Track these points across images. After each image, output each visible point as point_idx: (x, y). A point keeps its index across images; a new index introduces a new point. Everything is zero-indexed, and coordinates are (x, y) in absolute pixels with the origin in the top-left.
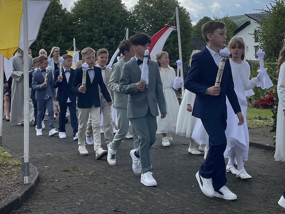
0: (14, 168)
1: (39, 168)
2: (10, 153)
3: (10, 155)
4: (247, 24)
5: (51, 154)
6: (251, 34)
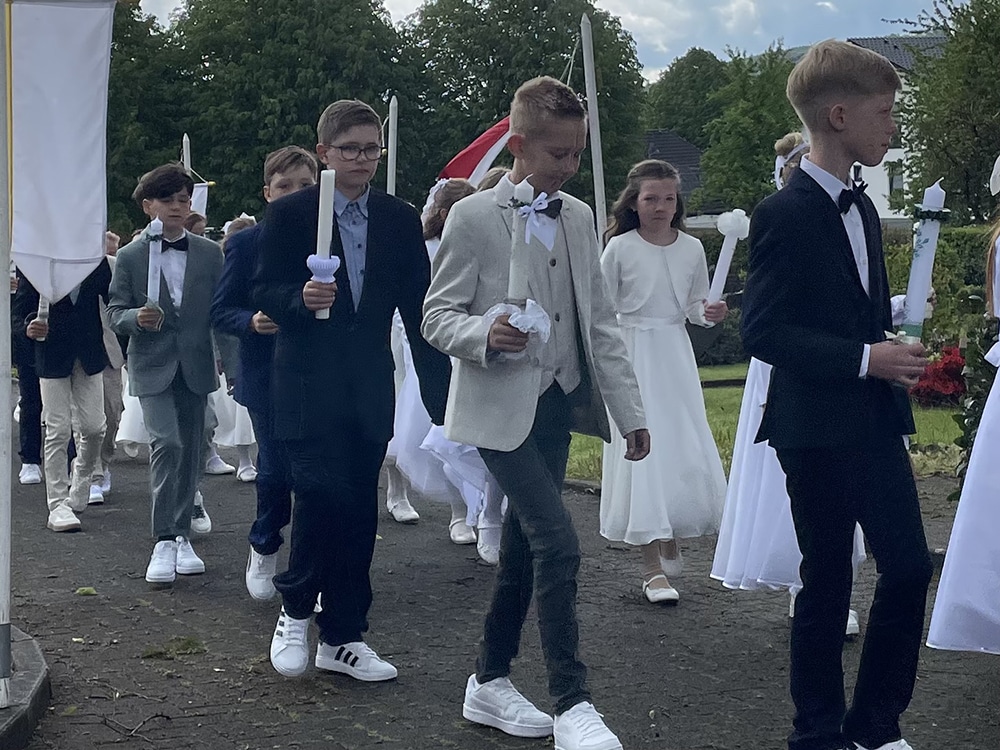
1: (48, 644)
5: (95, 589)
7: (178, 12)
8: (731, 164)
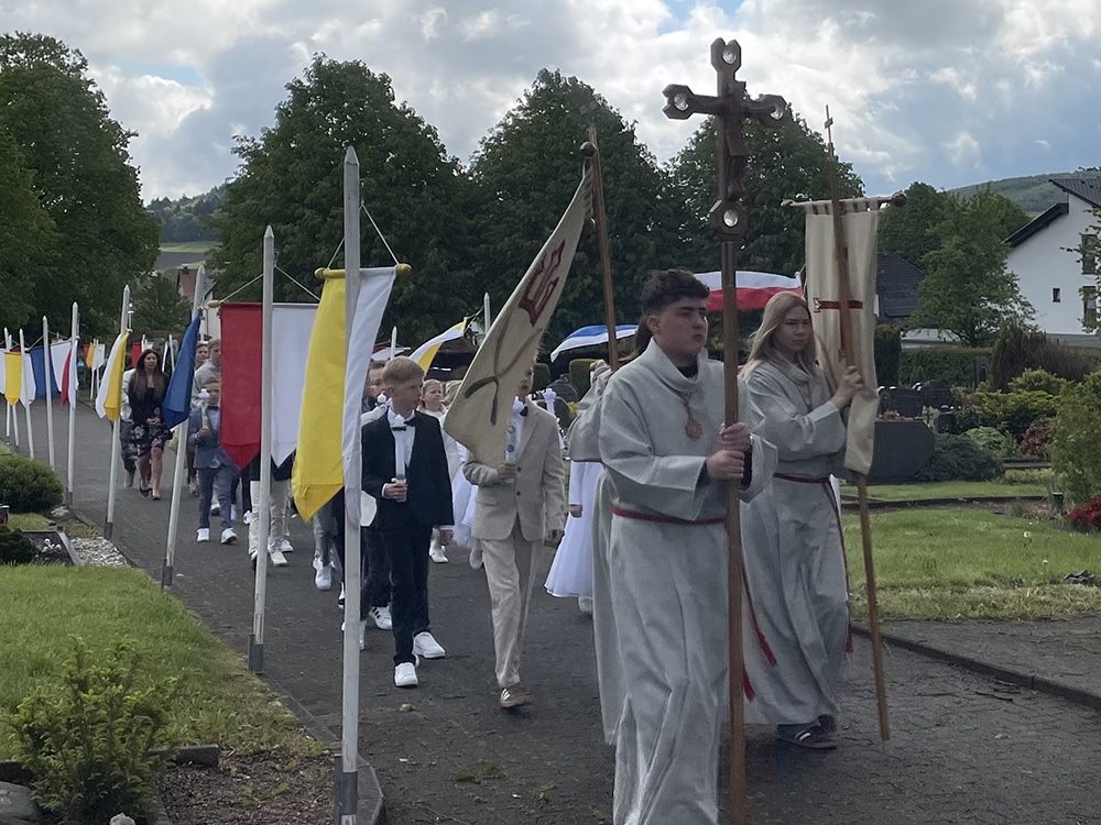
0: (306, 768)
2: (291, 706)
3: (289, 715)
4: (1059, 212)
6: (1069, 250)
7: (477, 155)
8: (945, 290)
